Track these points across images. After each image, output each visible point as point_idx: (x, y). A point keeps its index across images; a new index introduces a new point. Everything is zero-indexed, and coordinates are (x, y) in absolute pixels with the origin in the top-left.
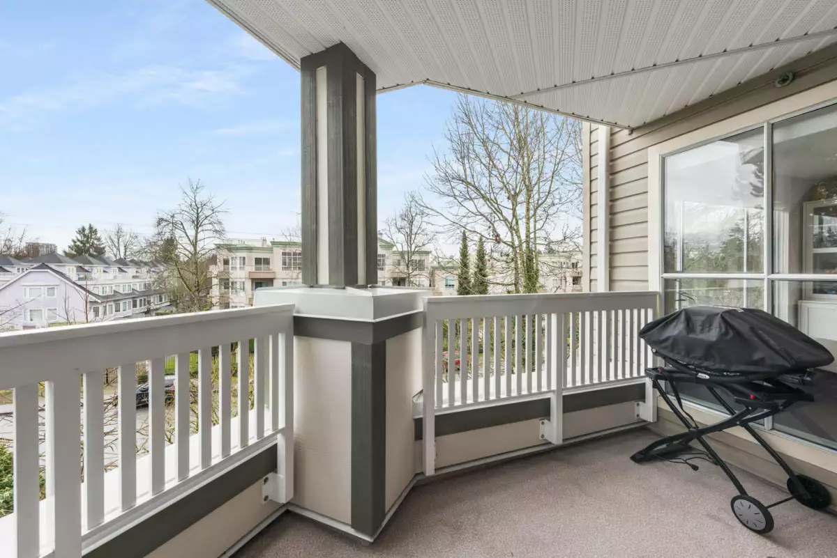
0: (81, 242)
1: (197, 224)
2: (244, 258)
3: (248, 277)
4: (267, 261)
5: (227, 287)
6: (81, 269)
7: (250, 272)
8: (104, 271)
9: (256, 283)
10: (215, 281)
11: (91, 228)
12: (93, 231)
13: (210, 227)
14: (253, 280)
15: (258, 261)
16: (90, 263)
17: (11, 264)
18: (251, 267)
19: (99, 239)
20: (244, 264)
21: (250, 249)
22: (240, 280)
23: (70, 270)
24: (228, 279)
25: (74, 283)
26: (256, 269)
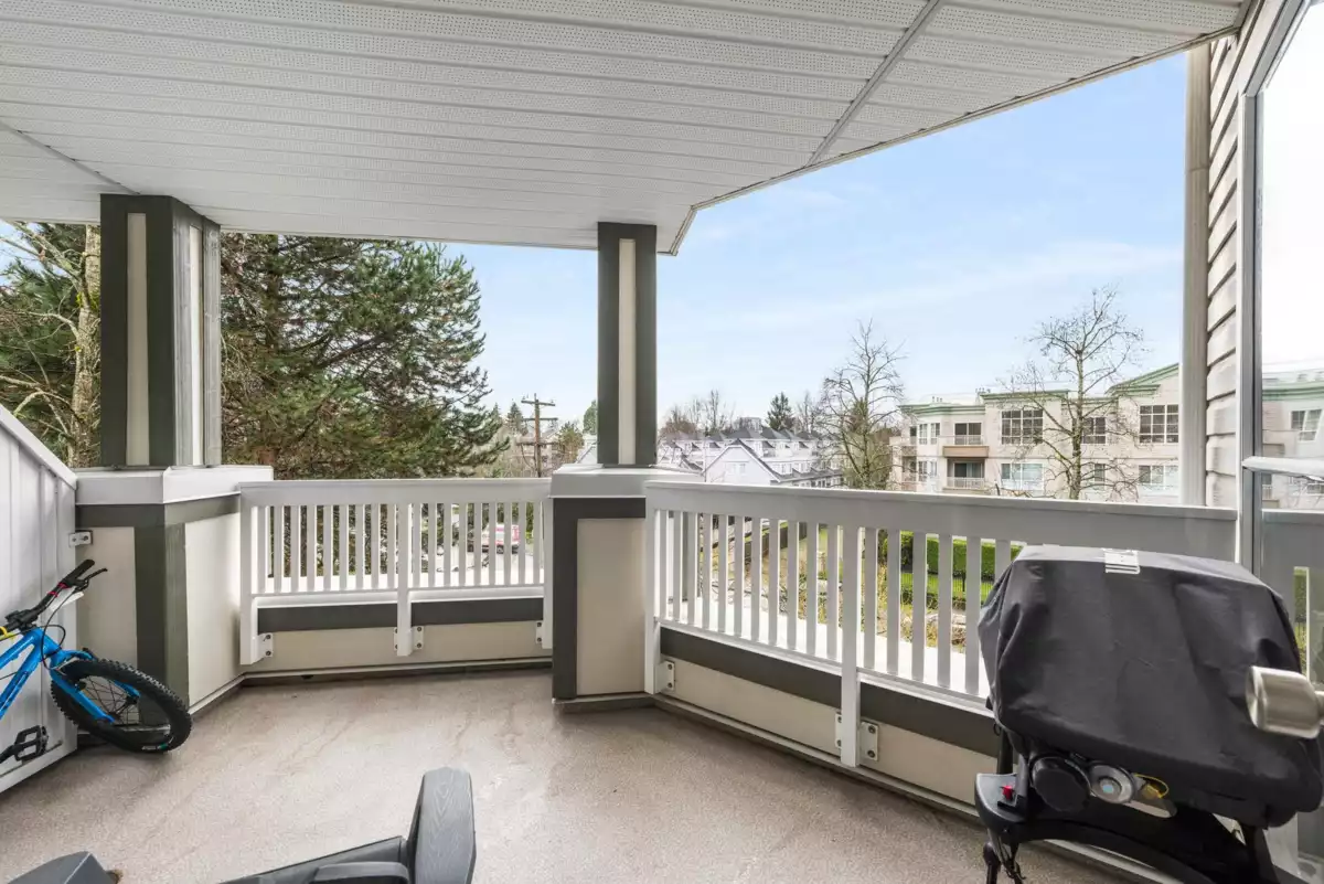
0: (775, 414)
1: (868, 380)
2: (938, 425)
3: (941, 454)
4: (975, 429)
5: (913, 470)
6: (767, 445)
7: (945, 447)
8: (787, 447)
9: (956, 465)
10: (896, 460)
11: (783, 397)
12: (784, 400)
13: (886, 382)
14: (950, 460)
15: (960, 429)
16: (774, 437)
17: (721, 440)
18: (948, 438)
19: (789, 410)
20: (938, 433)
21: (947, 410)
22: (931, 459)
23: (757, 445)
24: (915, 458)
25: (760, 460)
26: (957, 441)
